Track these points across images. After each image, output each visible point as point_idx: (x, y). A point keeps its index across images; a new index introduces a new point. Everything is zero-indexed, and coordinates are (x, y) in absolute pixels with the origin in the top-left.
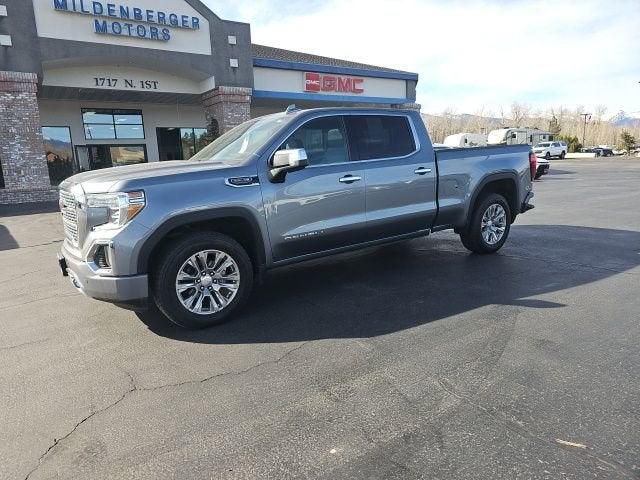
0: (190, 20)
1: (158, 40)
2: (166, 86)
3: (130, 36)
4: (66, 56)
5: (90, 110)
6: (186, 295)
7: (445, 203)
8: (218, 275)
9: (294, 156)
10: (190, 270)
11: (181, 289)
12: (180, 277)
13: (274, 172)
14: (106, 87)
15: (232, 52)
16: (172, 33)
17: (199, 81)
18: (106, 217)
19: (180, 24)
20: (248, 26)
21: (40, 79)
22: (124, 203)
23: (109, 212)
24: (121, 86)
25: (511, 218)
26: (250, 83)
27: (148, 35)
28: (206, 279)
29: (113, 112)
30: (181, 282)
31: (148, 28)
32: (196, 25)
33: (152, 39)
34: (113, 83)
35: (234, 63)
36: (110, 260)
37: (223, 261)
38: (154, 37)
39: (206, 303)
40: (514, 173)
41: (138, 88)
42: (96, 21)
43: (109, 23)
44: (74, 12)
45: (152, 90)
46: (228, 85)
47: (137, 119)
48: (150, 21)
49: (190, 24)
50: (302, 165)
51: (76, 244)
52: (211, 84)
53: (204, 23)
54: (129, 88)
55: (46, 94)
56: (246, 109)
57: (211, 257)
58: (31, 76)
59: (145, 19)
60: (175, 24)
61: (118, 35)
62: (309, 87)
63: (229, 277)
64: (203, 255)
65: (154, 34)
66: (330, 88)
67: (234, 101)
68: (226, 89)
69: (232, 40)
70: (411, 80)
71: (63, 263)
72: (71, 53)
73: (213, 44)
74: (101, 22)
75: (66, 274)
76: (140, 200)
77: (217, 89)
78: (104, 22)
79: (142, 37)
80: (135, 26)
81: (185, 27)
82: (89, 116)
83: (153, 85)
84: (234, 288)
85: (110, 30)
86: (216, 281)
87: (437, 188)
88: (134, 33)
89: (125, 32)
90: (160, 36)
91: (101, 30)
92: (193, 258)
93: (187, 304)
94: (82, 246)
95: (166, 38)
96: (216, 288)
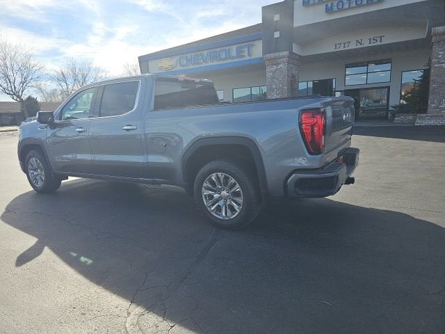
1: (373, 3)
2: (390, 38)
3: (350, 8)
7: (154, 159)
14: (342, 49)
24: (353, 46)
27: (364, 2)
33: (367, 4)
34: (347, 45)
38: (369, 2)
41: (366, 44)
42: (327, 5)
43: (335, 3)
44: (314, 4)
45: (378, 43)
47: (388, 66)
54: (359, 46)
61: (340, 10)
74: (329, 6)
78: (332, 4)
79: (359, 6)
83: (379, 39)
85: (335, 8)
88: (354, 4)
89: (346, 6)
91: (329, 11)
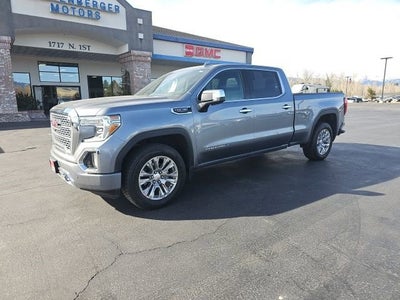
0: (113, 7)
1: (93, 19)
2: (96, 49)
3: (74, 15)
4: (31, 26)
5: (42, 62)
6: (144, 187)
7: (298, 128)
8: (165, 172)
9: (217, 94)
10: (147, 170)
11: (142, 182)
12: (141, 175)
13: (201, 105)
14: (56, 47)
15: (140, 28)
16: (102, 14)
17: (117, 46)
18: (92, 132)
19: (107, 9)
20: (150, 12)
21: (13, 40)
22: (106, 123)
23: (95, 129)
24: (66, 48)
25: (333, 138)
26: (150, 49)
27: (86, 15)
28: (157, 176)
29: (59, 65)
30: (142, 178)
31: (86, 11)
32: (117, 10)
33: (88, 18)
34: (61, 45)
35: (141, 36)
36: (96, 163)
37: (168, 164)
38: (90, 16)
39: (157, 193)
40: (336, 109)
41: (77, 49)
42: (52, 5)
43: (60, 6)
45: (87, 51)
46: (137, 50)
47: (75, 69)
48: (87, 7)
49: (113, 9)
50: (221, 101)
51: (69, 151)
52: (126, 49)
53: (122, 9)
54: (72, 49)
55: (16, 51)
56: (149, 66)
57: (161, 161)
58: (7, 38)
59: (84, 5)
60: (103, 9)
61: (66, 14)
62: (187, 53)
63: (171, 174)
64: (156, 159)
65: (90, 15)
66: (200, 55)
67: (140, 60)
68: (136, 52)
69: (140, 21)
70: (249, 52)
71: (56, 164)
72: (34, 25)
73: (128, 23)
74: (55, 5)
75: (57, 171)
76: (118, 122)
77: (130, 52)
78: (57, 6)
79: (82, 16)
80: (77, 9)
81: (110, 12)
82: (42, 67)
83: (87, 48)
84: (174, 182)
85: (61, 11)
86: (162, 177)
87: (294, 118)
88: (77, 14)
89: (71, 12)
90: (94, 16)
91: (55, 10)
92: (150, 161)
93: (145, 192)
94: (73, 153)
95: (98, 18)
96: (163, 182)
